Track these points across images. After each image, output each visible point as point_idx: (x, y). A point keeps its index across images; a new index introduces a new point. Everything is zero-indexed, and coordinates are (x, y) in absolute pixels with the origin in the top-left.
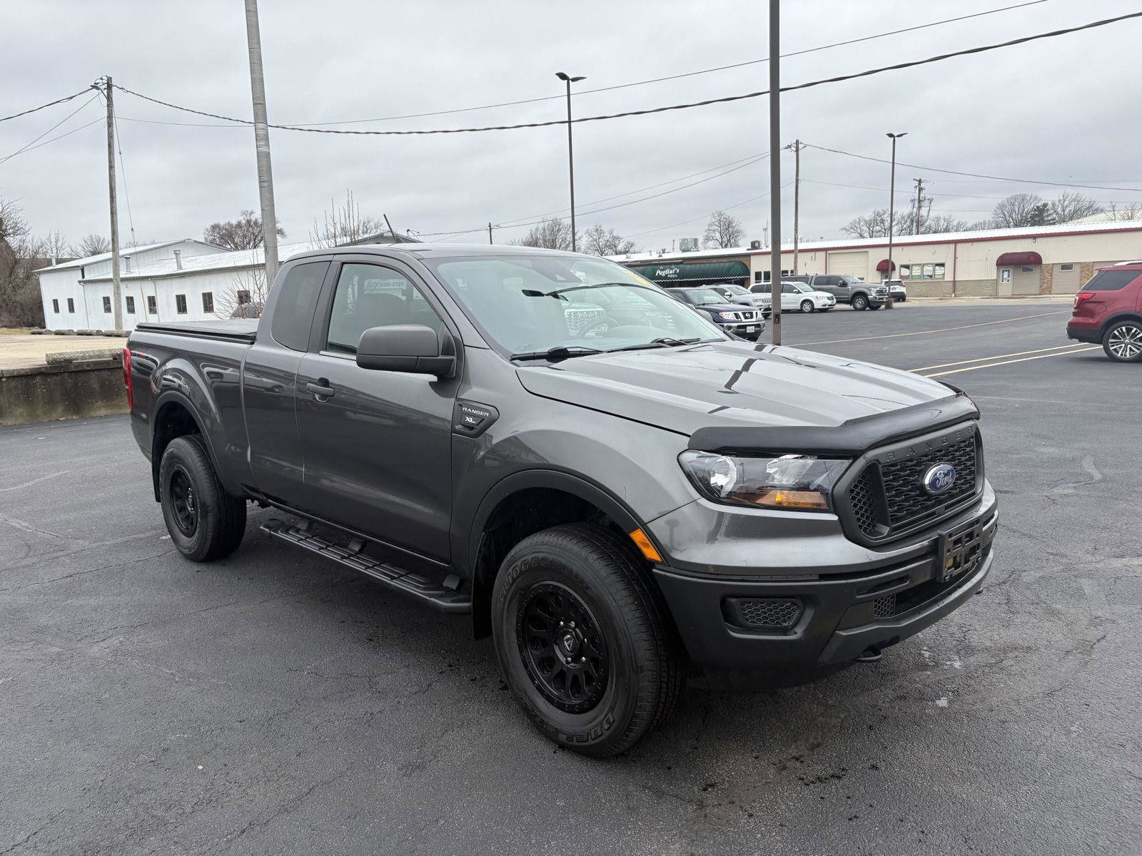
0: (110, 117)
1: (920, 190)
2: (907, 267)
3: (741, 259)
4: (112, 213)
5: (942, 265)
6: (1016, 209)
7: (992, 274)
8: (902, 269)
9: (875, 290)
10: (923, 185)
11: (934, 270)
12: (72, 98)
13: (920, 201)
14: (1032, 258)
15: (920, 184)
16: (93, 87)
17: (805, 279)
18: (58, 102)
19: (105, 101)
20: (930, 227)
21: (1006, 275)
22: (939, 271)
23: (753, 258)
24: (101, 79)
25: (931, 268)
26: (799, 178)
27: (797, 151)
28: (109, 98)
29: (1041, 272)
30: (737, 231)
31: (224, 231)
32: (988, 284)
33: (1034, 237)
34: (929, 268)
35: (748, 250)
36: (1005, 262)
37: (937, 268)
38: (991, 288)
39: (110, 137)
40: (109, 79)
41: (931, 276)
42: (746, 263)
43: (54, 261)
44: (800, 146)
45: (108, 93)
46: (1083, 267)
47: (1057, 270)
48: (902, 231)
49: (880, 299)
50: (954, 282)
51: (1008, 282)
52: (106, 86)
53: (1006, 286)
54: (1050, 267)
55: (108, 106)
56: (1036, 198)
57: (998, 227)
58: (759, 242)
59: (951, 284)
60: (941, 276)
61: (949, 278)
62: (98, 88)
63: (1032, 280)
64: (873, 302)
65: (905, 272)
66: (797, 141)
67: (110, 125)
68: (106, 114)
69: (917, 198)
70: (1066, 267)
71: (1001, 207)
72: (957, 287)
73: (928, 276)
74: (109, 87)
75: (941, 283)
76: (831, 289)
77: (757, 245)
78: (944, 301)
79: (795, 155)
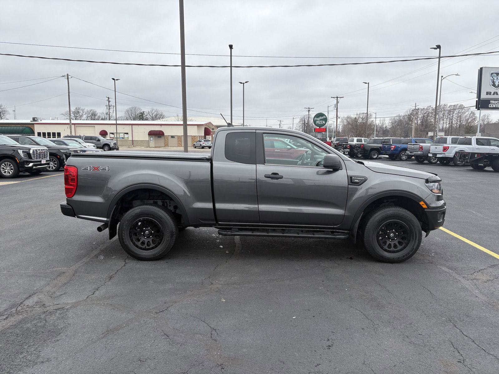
1: (109, 101)
2: (113, 134)
3: (29, 126)
5: (127, 134)
6: (133, 112)
7: (147, 138)
8: (111, 134)
9: (113, 143)
10: (110, 100)
11: (124, 136)
13: (109, 106)
14: (161, 133)
15: (109, 99)
17: (80, 137)
20: (99, 117)
21: (152, 138)
22: (126, 136)
23: (35, 125)
25: (123, 135)
26: (70, 91)
27: (68, 79)
29: (164, 138)
30: (4, 111)
32: (146, 142)
33: (161, 125)
34: (122, 135)
35: (31, 121)
36: (151, 134)
37: (125, 134)
38: (146, 144)
41: (123, 138)
42: (32, 128)
44: (69, 77)
46: (178, 137)
47: (170, 138)
48: (88, 117)
49: (115, 147)
50: (133, 140)
51: (153, 141)
53: (152, 144)
54: (167, 137)
56: (140, 109)
57: (127, 119)
58: (37, 118)
59: (131, 142)
60: (127, 138)
61: (130, 139)
63: (161, 141)
64: (112, 148)
65: (112, 136)
66: (68, 74)
69: (108, 105)
70: (172, 137)
71: (127, 111)
72: (134, 143)
73: (122, 138)
75: (127, 140)
76: (93, 142)
77: (36, 119)
78: (130, 148)
79: (67, 80)
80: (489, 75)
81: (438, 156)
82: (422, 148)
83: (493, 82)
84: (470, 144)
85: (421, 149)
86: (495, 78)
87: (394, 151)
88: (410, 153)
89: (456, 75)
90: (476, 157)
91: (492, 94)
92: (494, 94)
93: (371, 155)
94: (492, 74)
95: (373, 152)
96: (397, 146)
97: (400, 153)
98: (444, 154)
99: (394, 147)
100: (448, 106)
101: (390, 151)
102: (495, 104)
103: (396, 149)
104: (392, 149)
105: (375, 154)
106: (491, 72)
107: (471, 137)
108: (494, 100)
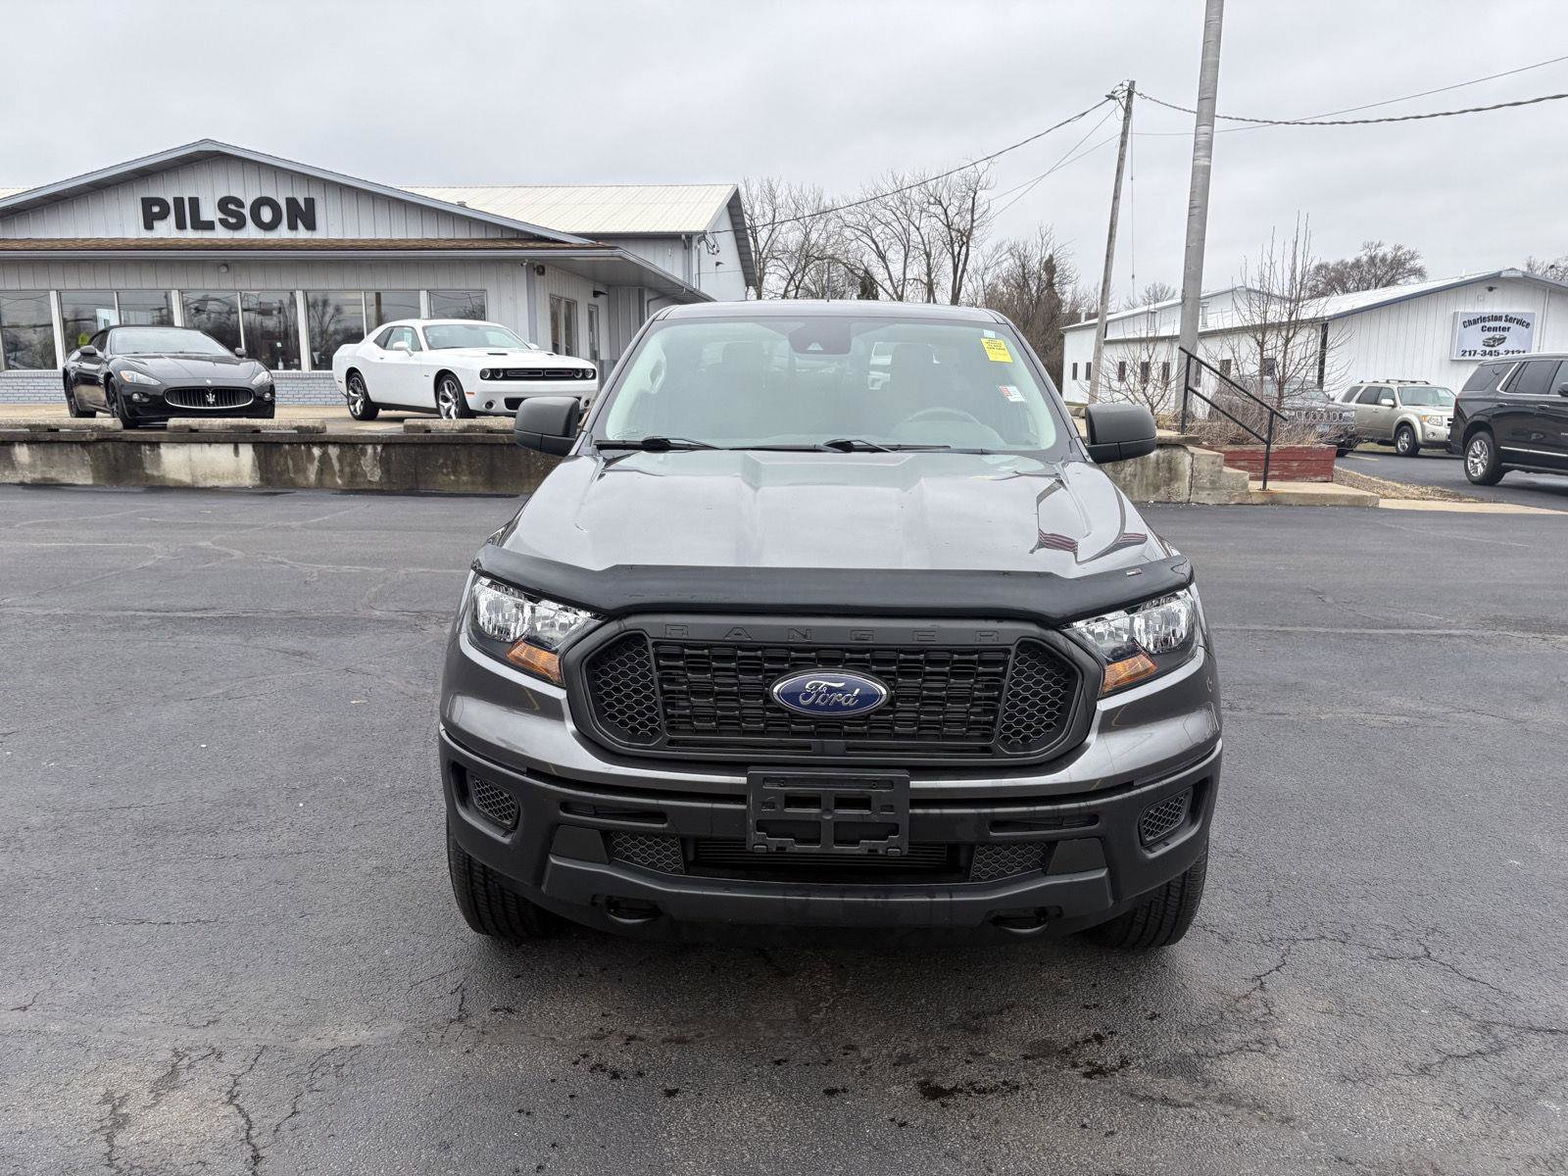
0: (1125, 134)
4: (1108, 256)
12: (1083, 114)
16: (1110, 97)
18: (1069, 121)
19: (1121, 113)
24: (1121, 85)
28: (1128, 110)
31: (1332, 274)
39: (1121, 158)
40: (1132, 84)
43: (1083, 316)
45: (1128, 102)
52: (1126, 93)
55: (1125, 118)
62: (1114, 98)
67: (1123, 144)
68: (1121, 130)
74: (1130, 94)
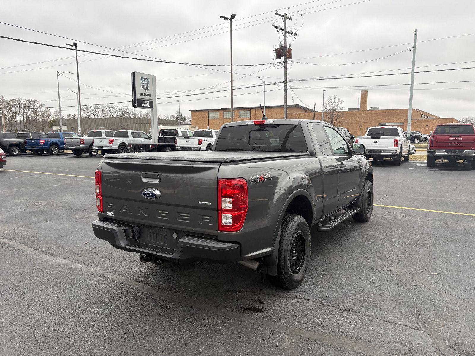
80: (140, 79)
81: (104, 148)
82: (83, 141)
83: (143, 85)
84: (127, 136)
85: (82, 143)
86: (144, 82)
87: (43, 146)
88: (70, 146)
89: (70, 73)
90: (150, 147)
91: (143, 95)
92: (144, 96)
93: (11, 151)
94: (142, 78)
95: (13, 148)
96: (46, 140)
97: (50, 147)
98: (110, 146)
99: (43, 141)
100: (23, 100)
101: (40, 146)
102: (145, 104)
103: (46, 143)
104: (42, 144)
105: (15, 150)
106: (141, 77)
107: (127, 131)
108: (145, 100)
